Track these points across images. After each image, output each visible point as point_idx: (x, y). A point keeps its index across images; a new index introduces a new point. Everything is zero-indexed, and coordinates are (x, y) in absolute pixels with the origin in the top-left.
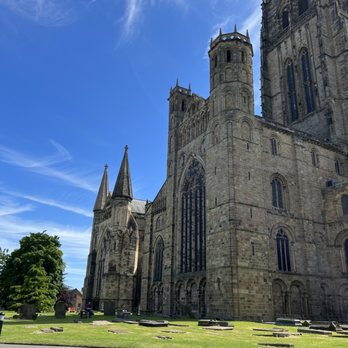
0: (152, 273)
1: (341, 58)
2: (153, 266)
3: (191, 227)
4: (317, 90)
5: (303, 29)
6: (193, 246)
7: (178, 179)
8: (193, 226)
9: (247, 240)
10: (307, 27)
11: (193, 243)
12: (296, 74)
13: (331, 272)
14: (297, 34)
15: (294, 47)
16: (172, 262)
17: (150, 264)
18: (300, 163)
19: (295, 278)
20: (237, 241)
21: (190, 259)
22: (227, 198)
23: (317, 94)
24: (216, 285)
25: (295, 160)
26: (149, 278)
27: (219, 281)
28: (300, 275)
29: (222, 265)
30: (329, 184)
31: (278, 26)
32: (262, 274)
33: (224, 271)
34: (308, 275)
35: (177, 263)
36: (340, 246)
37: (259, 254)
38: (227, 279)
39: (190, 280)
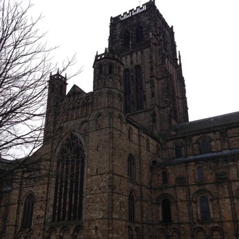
0: (20, 222)
1: (162, 81)
2: (21, 216)
3: (66, 187)
4: (145, 97)
5: (139, 53)
6: (68, 201)
7: (55, 147)
8: (69, 187)
9: (118, 200)
10: (142, 52)
11: (68, 199)
12: (131, 82)
13: (153, 221)
14: (134, 55)
15: (132, 63)
16: (45, 213)
17: (18, 213)
18: (142, 148)
19: (137, 225)
20: (113, 201)
21: (64, 211)
22: (107, 170)
23: (145, 100)
24: (94, 231)
25: (140, 146)
26: (16, 226)
27: (96, 228)
28: (138, 223)
29: (100, 217)
30: (154, 162)
31: (120, 43)
32: (124, 223)
33: (102, 222)
34: (143, 223)
35: (50, 214)
36: (159, 204)
37: (123, 210)
38: (105, 227)
39: (64, 227)
